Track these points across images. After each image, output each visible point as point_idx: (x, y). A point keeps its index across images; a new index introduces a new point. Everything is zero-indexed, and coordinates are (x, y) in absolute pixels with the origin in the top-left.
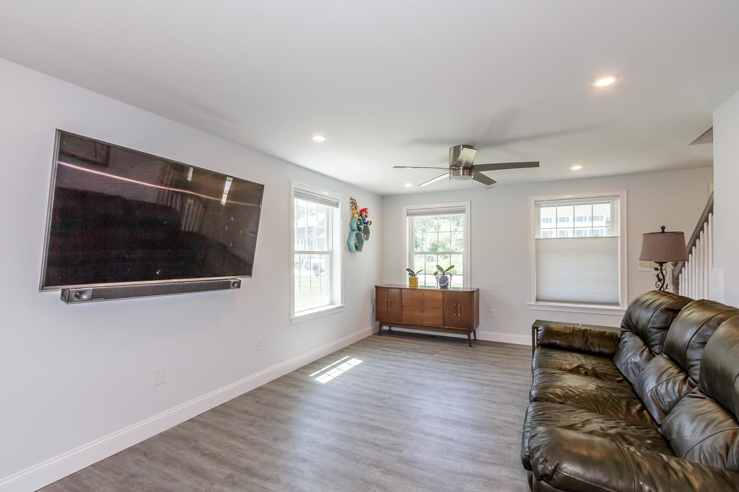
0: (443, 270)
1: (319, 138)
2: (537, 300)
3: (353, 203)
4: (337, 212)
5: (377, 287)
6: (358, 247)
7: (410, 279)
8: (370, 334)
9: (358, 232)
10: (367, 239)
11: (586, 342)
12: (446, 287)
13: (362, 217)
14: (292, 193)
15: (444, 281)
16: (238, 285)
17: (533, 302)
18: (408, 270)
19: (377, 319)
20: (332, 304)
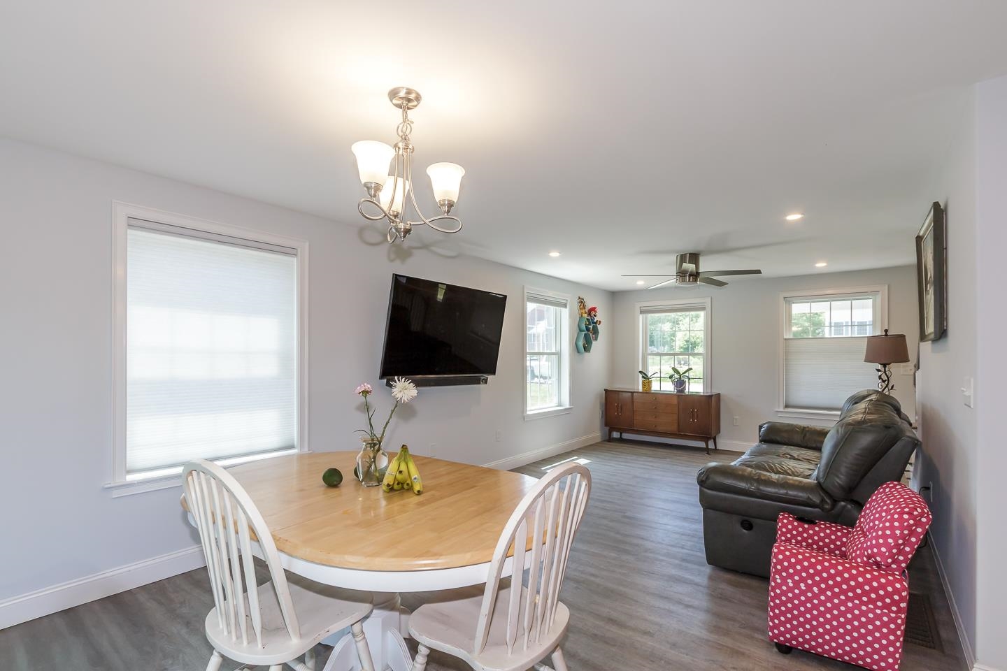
0: (679, 373)
1: (555, 254)
2: (787, 406)
3: (582, 302)
4: (565, 313)
5: (606, 390)
6: (587, 348)
7: (643, 382)
8: (599, 440)
9: (586, 332)
10: (596, 339)
11: (804, 438)
12: (682, 391)
13: (591, 317)
14: (526, 299)
15: (680, 383)
16: (486, 381)
17: (781, 409)
18: (640, 372)
19: (606, 425)
20: (560, 405)
